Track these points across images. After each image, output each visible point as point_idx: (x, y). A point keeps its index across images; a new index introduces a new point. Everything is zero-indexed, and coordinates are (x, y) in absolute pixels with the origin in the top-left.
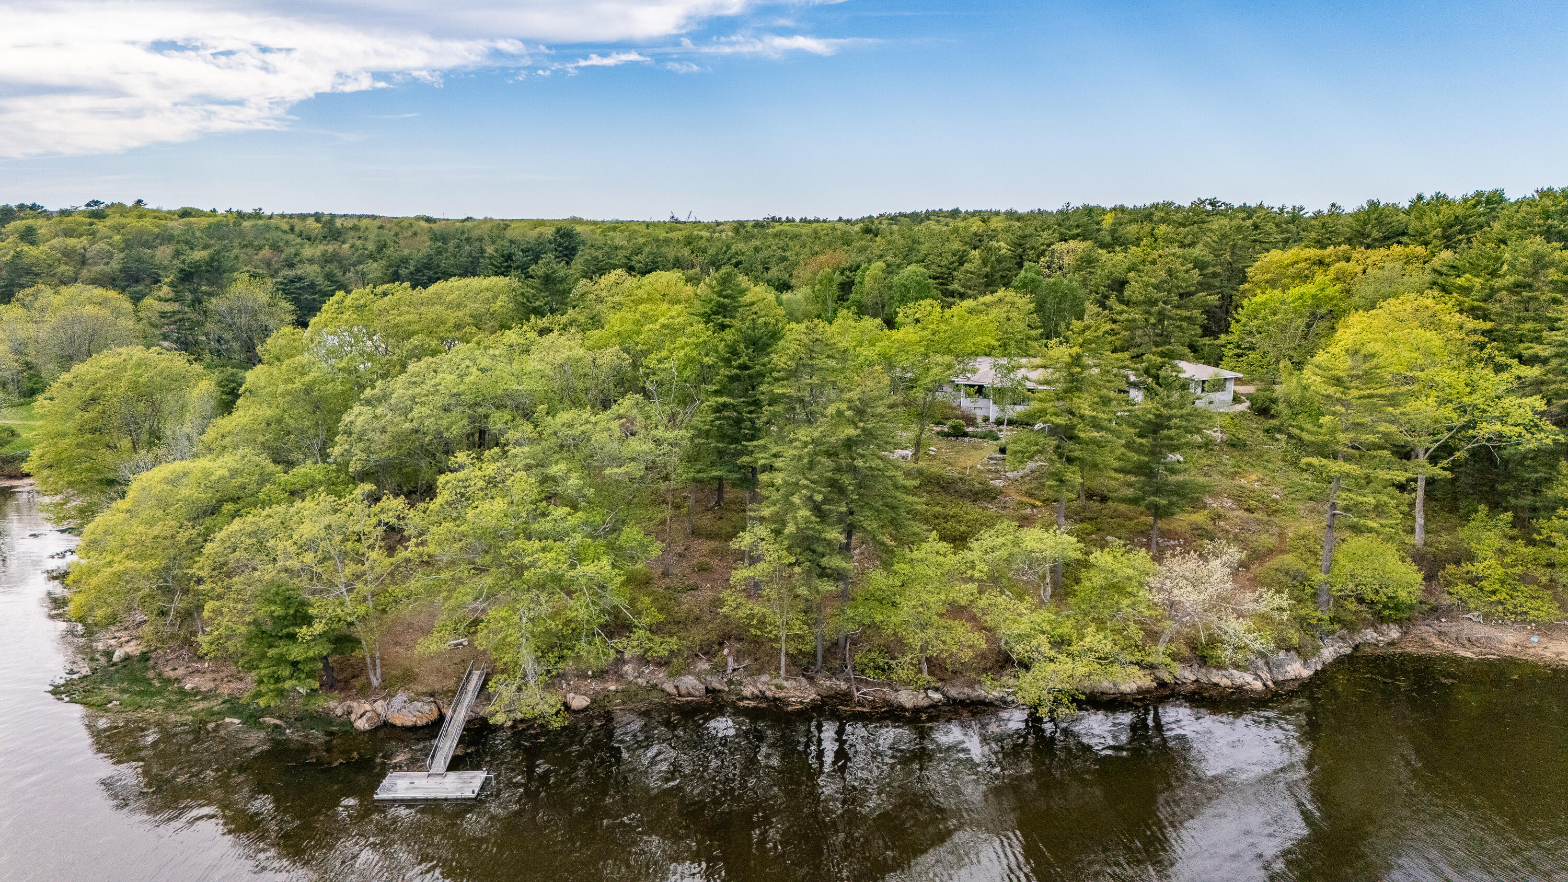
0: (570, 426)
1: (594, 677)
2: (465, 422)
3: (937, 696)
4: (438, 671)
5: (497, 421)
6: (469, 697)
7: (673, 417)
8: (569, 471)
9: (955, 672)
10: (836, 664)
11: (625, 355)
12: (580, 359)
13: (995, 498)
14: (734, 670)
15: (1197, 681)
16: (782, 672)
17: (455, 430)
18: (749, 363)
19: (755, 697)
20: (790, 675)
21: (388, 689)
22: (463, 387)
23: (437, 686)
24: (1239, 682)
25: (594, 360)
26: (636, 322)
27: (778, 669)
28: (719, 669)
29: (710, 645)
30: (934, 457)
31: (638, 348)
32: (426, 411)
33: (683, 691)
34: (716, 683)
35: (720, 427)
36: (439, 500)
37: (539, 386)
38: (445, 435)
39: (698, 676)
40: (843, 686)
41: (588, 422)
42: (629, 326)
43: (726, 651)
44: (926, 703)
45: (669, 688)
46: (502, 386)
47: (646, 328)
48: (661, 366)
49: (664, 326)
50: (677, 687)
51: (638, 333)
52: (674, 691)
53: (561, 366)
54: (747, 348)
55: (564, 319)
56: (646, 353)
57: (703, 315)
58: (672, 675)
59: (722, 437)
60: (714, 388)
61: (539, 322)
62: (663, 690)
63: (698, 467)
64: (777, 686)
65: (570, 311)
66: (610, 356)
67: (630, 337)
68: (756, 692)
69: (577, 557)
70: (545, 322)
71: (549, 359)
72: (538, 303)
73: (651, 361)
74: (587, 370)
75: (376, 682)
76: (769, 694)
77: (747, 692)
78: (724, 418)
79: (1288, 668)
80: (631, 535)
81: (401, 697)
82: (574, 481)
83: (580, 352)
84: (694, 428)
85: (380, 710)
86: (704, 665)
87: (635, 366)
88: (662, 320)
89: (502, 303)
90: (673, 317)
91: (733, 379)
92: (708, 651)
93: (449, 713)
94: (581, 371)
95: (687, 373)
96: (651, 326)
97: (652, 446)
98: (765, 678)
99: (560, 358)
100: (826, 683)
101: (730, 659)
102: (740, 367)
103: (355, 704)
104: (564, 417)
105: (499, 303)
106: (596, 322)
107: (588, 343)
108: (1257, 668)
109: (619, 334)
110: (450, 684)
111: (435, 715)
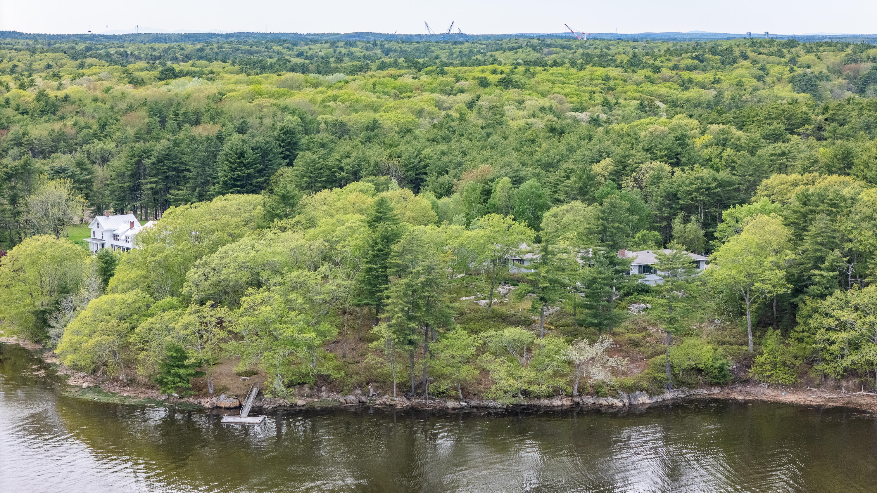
0: (298, 278)
1: (307, 396)
2: (249, 276)
3: (464, 404)
4: (238, 387)
5: (264, 275)
6: (252, 399)
7: (348, 276)
8: (297, 297)
9: (475, 395)
10: (420, 391)
11: (326, 244)
12: (303, 246)
13: (530, 325)
14: (373, 395)
15: (594, 403)
16: (394, 394)
17: (244, 279)
18: (383, 248)
19: (380, 404)
20: (398, 395)
21: (217, 393)
22: (248, 259)
23: (238, 393)
24: (611, 403)
25: (310, 246)
26: (334, 225)
27: (393, 393)
28: (366, 394)
29: (362, 383)
30: (506, 304)
31: (334, 239)
32: (230, 270)
33: (348, 401)
34: (364, 399)
35: (369, 280)
36: (242, 309)
37: (284, 259)
38: (240, 281)
39: (356, 396)
40: (423, 402)
41: (306, 275)
42: (329, 227)
43: (370, 387)
44: (459, 406)
45: (342, 400)
46: (266, 259)
47: (338, 228)
48: (344, 249)
49: (348, 228)
50: (345, 400)
51: (334, 231)
52: (344, 401)
53: (294, 249)
54: (382, 241)
55: (294, 220)
56: (337, 242)
57: (368, 222)
58: (344, 395)
59: (370, 284)
60: (367, 260)
61: (280, 223)
62: (339, 401)
63: (359, 299)
64: (391, 400)
65: (297, 217)
66: (318, 244)
67: (330, 233)
68: (382, 402)
69: (301, 331)
70: (283, 223)
71: (287, 245)
72: (279, 211)
73: (339, 247)
74: (306, 251)
75: (211, 391)
76: (387, 403)
77: (378, 402)
78: (372, 275)
79: (640, 399)
80: (325, 326)
81: (223, 396)
82: (300, 301)
83: (303, 242)
84: (357, 280)
85: (214, 401)
86: (358, 391)
87: (332, 248)
88: (347, 224)
89: (259, 211)
90: (353, 222)
91: (375, 256)
92: (360, 386)
93: (243, 403)
94: (304, 252)
95: (357, 253)
96: (341, 227)
97: (336, 287)
98: (386, 397)
99: (293, 245)
100: (415, 401)
101: (371, 390)
102: (378, 250)
103: (202, 400)
104: (295, 273)
105: (257, 211)
106: (312, 223)
107: (307, 236)
108: (623, 398)
109: (324, 232)
110: (244, 392)
111: (238, 404)
